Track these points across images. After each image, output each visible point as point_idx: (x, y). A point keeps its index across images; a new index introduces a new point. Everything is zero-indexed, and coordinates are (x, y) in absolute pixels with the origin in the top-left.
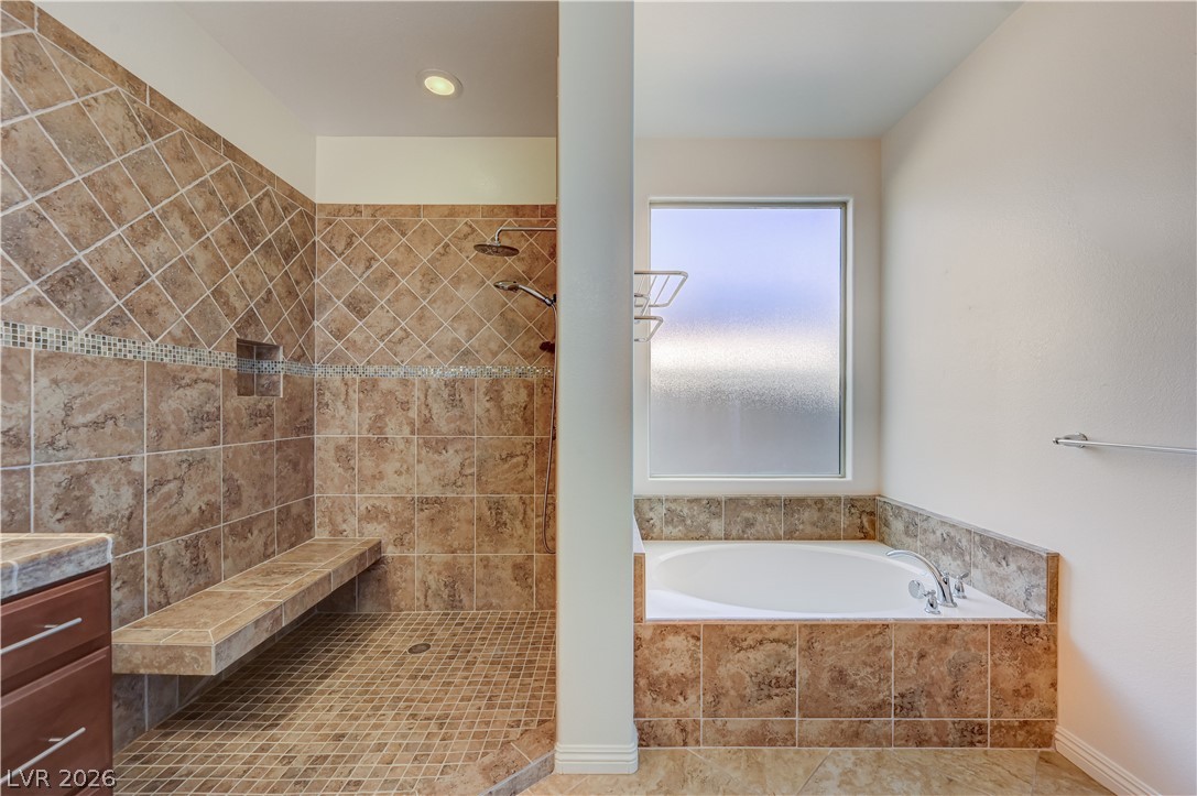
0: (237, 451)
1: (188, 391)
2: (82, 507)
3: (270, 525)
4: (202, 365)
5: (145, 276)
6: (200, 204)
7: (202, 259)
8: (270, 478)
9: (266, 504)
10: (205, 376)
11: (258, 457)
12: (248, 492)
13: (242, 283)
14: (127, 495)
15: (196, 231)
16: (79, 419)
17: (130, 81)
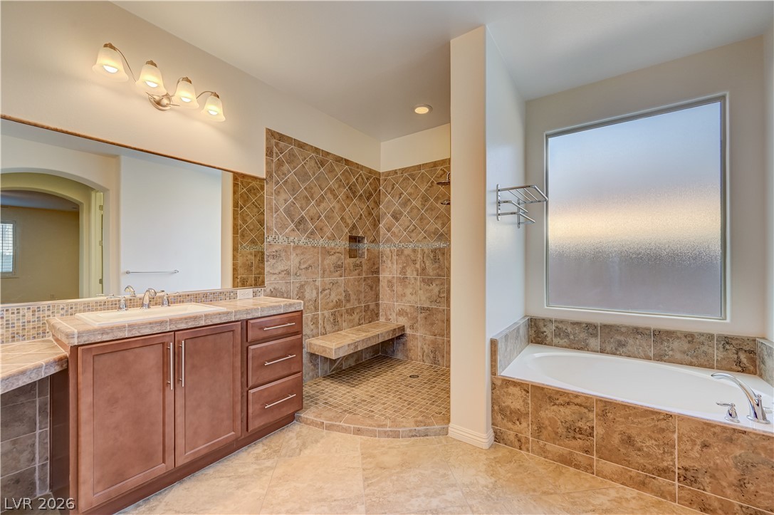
0: (349, 280)
1: (333, 257)
2: (303, 295)
3: (361, 312)
4: (337, 246)
5: (320, 216)
6: (337, 186)
7: (337, 206)
8: (361, 292)
9: (359, 303)
10: (338, 251)
11: (356, 283)
12: (353, 297)
13: (351, 213)
14: (315, 292)
15: (335, 196)
16: (303, 267)
17: (316, 150)
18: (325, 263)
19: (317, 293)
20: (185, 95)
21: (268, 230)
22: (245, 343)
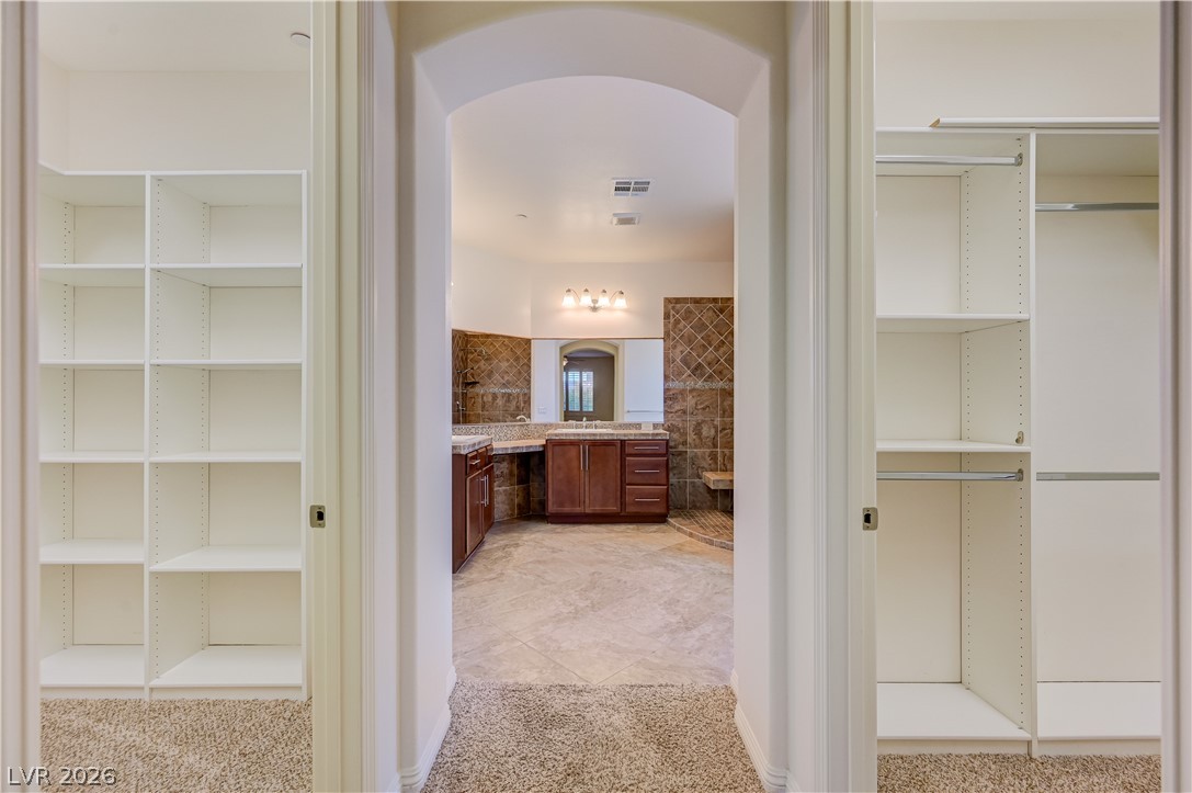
2: (700, 432)
16: (699, 407)
17: (715, 300)
18: (725, 404)
19: (716, 432)
20: (603, 301)
21: (666, 378)
22: (623, 455)
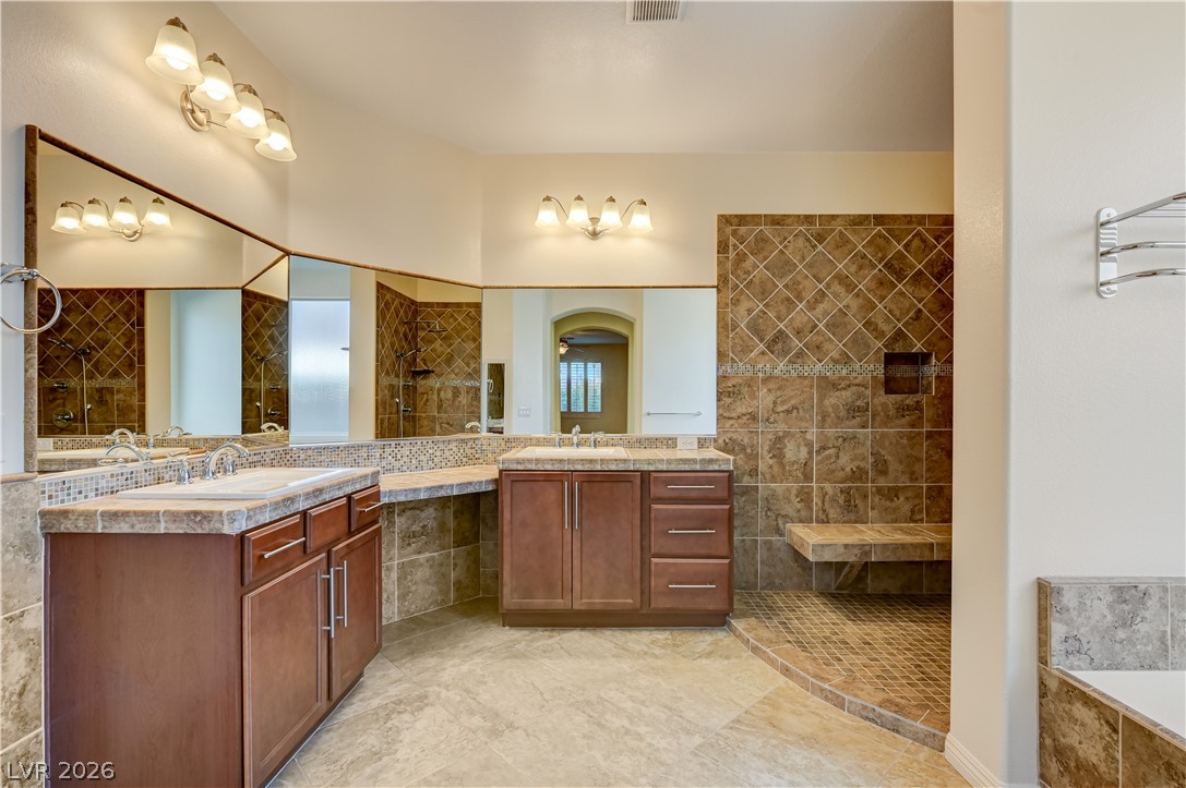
0: (883, 435)
1: (844, 393)
2: (781, 453)
3: (919, 496)
4: (854, 375)
6: (853, 268)
7: (855, 304)
8: (919, 460)
9: (913, 477)
10: (857, 382)
11: (905, 441)
12: (894, 466)
13: (890, 311)
14: (804, 452)
15: (850, 287)
16: (780, 409)
17: (809, 219)
18: (826, 402)
19: (810, 453)
21: (721, 356)
22: (646, 499)
